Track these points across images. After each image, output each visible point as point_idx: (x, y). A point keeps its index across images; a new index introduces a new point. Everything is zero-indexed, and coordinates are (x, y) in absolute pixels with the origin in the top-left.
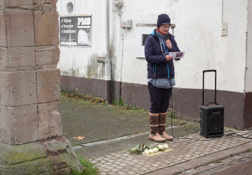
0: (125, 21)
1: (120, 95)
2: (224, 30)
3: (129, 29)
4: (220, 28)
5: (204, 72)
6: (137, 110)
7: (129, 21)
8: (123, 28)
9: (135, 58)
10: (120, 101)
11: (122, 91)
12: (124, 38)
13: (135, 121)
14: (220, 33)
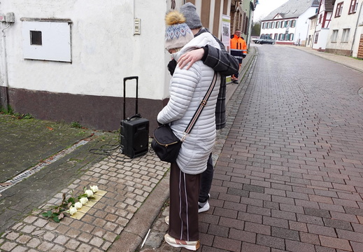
0: (5, 14)
1: (8, 102)
2: (136, 27)
3: (12, 23)
4: (132, 25)
5: (125, 79)
6: (32, 120)
7: (10, 14)
8: (3, 22)
9: (22, 60)
10: (9, 109)
11: (10, 98)
12: (6, 35)
13: (34, 137)
14: (133, 31)
